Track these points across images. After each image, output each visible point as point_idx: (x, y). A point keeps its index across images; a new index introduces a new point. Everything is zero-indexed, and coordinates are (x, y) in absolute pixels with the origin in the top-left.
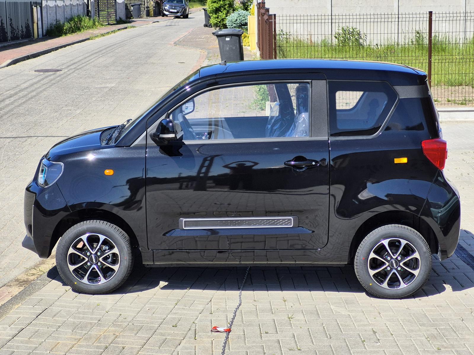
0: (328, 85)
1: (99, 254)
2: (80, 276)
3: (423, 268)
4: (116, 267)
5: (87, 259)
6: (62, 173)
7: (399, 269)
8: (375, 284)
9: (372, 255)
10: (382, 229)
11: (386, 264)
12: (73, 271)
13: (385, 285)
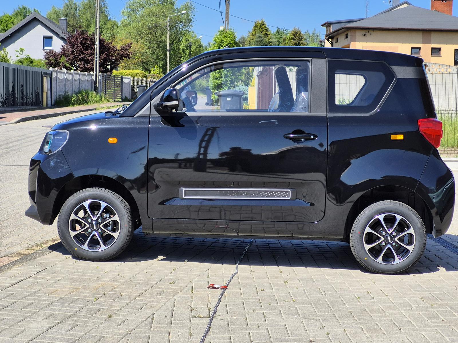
0: (327, 64)
1: (100, 221)
2: (80, 242)
3: (418, 244)
4: (116, 235)
5: (88, 226)
6: (67, 141)
7: (394, 244)
8: (370, 259)
9: (368, 230)
10: (378, 204)
11: (381, 239)
12: (74, 237)
13: (380, 259)
